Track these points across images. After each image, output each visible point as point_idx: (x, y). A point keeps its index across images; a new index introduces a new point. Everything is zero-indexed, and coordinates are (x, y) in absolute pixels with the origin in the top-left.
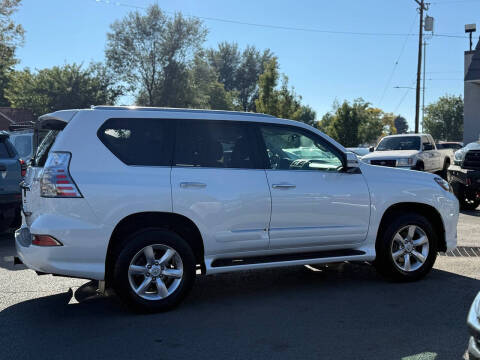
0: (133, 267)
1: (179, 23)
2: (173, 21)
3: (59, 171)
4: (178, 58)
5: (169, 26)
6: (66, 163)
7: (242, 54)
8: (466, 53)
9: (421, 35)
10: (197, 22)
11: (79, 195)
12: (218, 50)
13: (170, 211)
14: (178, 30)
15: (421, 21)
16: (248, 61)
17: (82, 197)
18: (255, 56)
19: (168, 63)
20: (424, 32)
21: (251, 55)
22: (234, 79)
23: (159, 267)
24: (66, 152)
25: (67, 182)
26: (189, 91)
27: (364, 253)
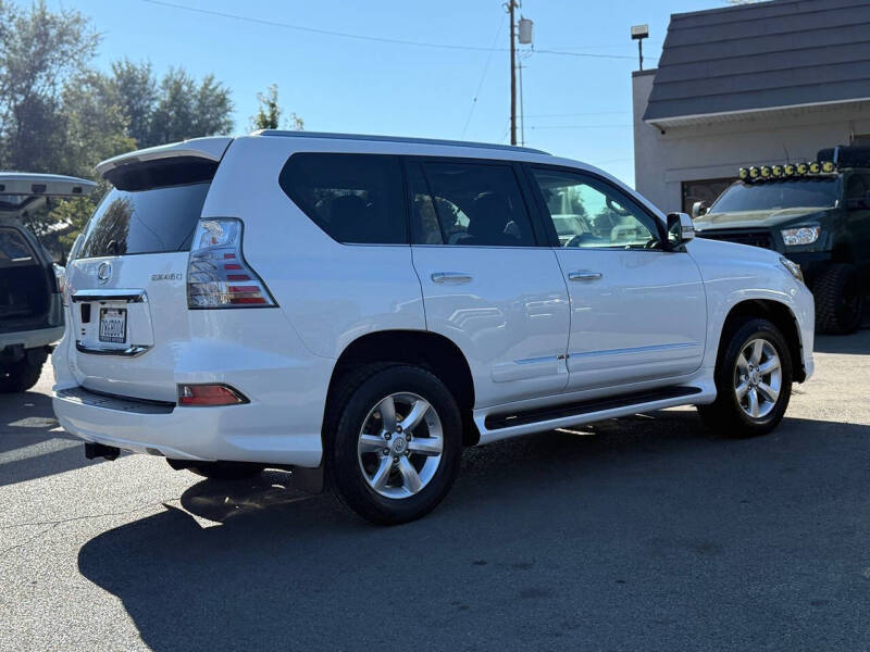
0: (364, 437)
1: (43, 22)
2: (28, 17)
3: (226, 256)
4: (41, 87)
5: (22, 25)
6: (237, 241)
7: (160, 83)
8: (635, 75)
9: (513, 50)
10: (77, 21)
11: (271, 303)
12: (111, 75)
13: (422, 328)
14: (42, 36)
15: (512, 27)
16: (174, 98)
17: (276, 306)
18: (185, 88)
19: (21, 98)
20: (517, 45)
21: (178, 86)
22: (149, 129)
23: (403, 435)
24: (235, 219)
25: (245, 278)
26: (70, 152)
27: (698, 390)
